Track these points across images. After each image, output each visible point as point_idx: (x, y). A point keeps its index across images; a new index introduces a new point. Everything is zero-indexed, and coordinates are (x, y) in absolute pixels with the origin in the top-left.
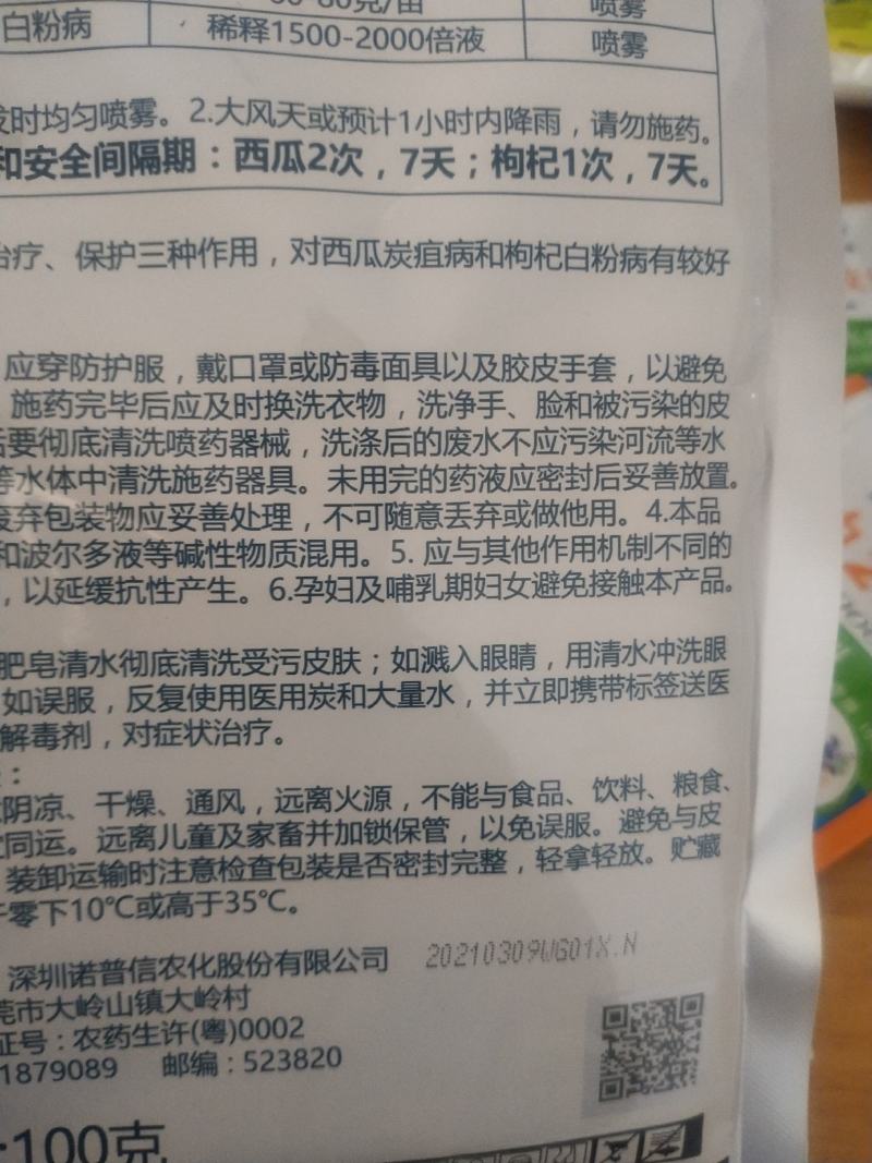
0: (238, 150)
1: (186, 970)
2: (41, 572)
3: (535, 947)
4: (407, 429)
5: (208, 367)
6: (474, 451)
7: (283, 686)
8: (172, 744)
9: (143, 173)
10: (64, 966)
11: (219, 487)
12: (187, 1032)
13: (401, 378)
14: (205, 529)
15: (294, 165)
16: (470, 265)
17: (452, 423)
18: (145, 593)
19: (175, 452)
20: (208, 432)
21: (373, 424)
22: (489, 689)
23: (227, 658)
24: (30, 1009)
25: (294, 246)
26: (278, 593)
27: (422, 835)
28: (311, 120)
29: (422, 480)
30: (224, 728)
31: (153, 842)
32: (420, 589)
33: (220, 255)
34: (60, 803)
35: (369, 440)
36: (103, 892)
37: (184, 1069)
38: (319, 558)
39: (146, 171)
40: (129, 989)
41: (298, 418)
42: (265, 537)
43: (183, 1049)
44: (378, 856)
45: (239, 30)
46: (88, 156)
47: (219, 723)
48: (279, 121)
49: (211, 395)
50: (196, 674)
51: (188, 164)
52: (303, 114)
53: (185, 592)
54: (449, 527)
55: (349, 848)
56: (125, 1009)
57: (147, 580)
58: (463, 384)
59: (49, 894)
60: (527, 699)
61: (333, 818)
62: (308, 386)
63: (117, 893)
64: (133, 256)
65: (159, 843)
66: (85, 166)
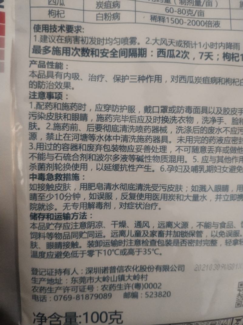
0: (158, 52)
1: (132, 270)
2: (101, 162)
3: (222, 266)
4: (199, 127)
5: (147, 109)
6: (216, 132)
7: (162, 194)
8: (132, 208)
9: (132, 57)
10: (100, 267)
11: (149, 141)
12: (131, 286)
13: (198, 113)
14: (145, 152)
15: (172, 56)
16: (217, 84)
17: (210, 125)
18: (128, 168)
19: (138, 132)
20: (146, 126)
21: (190, 125)
22: (216, 197)
23: (148, 186)
24: (91, 279)
25: (171, 78)
26: (162, 170)
27: (196, 235)
28: (177, 44)
29: (202, 140)
30: (146, 205)
31: (125, 235)
32: (200, 169)
33: (152, 79)
34: (102, 224)
35: (189, 130)
36: (111, 248)
37: (129, 296)
38: (174, 161)
39: (133, 57)
40: (117, 274)
41: (170, 123)
42: (160, 154)
43: (129, 291)
44: (184, 240)
45: (158, 20)
46: (118, 52)
47: (144, 203)
48: (168, 44)
49: (147, 117)
50: (139, 190)
51: (145, 55)
52: (174, 42)
53: (138, 168)
54: (209, 153)
55: (176, 238)
56: (115, 280)
57: (128, 165)
58: (213, 115)
59: (98, 248)
60: (226, 199)
61: (173, 230)
62: (173, 115)
63: (115, 248)
64: (128, 79)
65: (127, 235)
66: (117, 54)
